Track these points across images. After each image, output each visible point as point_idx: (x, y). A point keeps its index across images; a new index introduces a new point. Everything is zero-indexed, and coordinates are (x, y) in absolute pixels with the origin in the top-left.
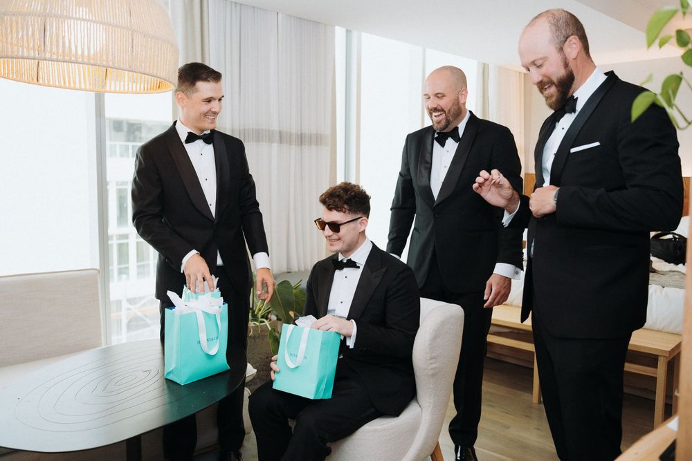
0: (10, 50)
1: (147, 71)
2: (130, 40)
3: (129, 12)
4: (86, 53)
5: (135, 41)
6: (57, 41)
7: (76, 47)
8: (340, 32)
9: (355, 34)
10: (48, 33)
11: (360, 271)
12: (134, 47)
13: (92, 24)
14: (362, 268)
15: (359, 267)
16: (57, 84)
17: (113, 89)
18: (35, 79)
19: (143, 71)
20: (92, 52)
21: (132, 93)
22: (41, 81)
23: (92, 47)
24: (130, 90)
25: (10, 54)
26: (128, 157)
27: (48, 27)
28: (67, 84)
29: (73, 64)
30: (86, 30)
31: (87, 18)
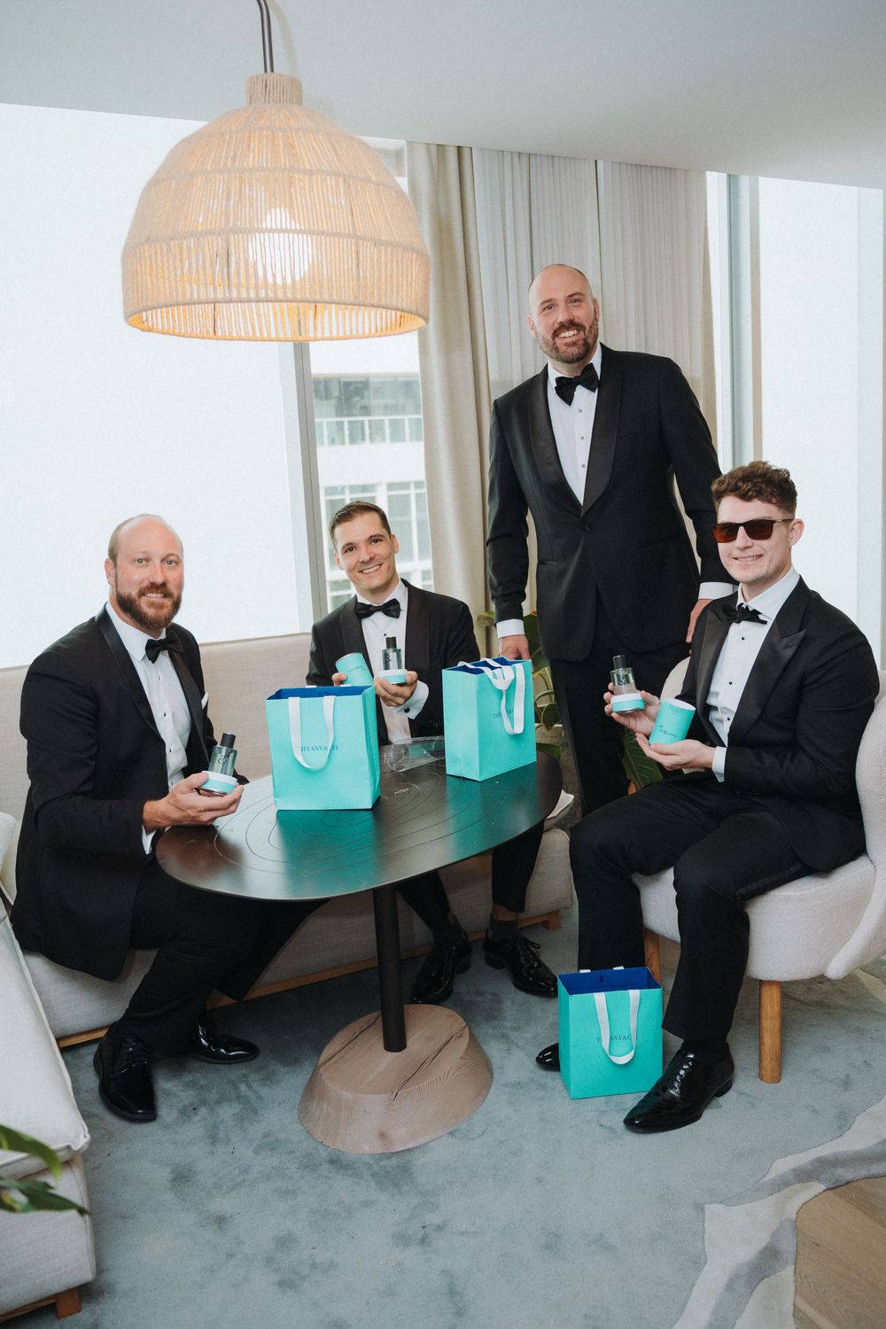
0: (180, 292)
1: (383, 303)
2: (354, 255)
3: (349, 210)
4: (289, 281)
5: (361, 254)
6: (247, 271)
7: (274, 276)
8: (715, 182)
9: (745, 181)
10: (233, 259)
11: (766, 628)
12: (361, 266)
13: (296, 235)
14: (770, 623)
15: (764, 623)
16: (243, 335)
17: (327, 335)
18: (211, 331)
19: (375, 302)
20: (297, 278)
21: (358, 337)
22: (219, 333)
23: (297, 271)
24: (354, 333)
25: (180, 299)
26: (343, 443)
27: (232, 251)
28: (258, 334)
29: (265, 304)
30: (287, 246)
31: (289, 227)
